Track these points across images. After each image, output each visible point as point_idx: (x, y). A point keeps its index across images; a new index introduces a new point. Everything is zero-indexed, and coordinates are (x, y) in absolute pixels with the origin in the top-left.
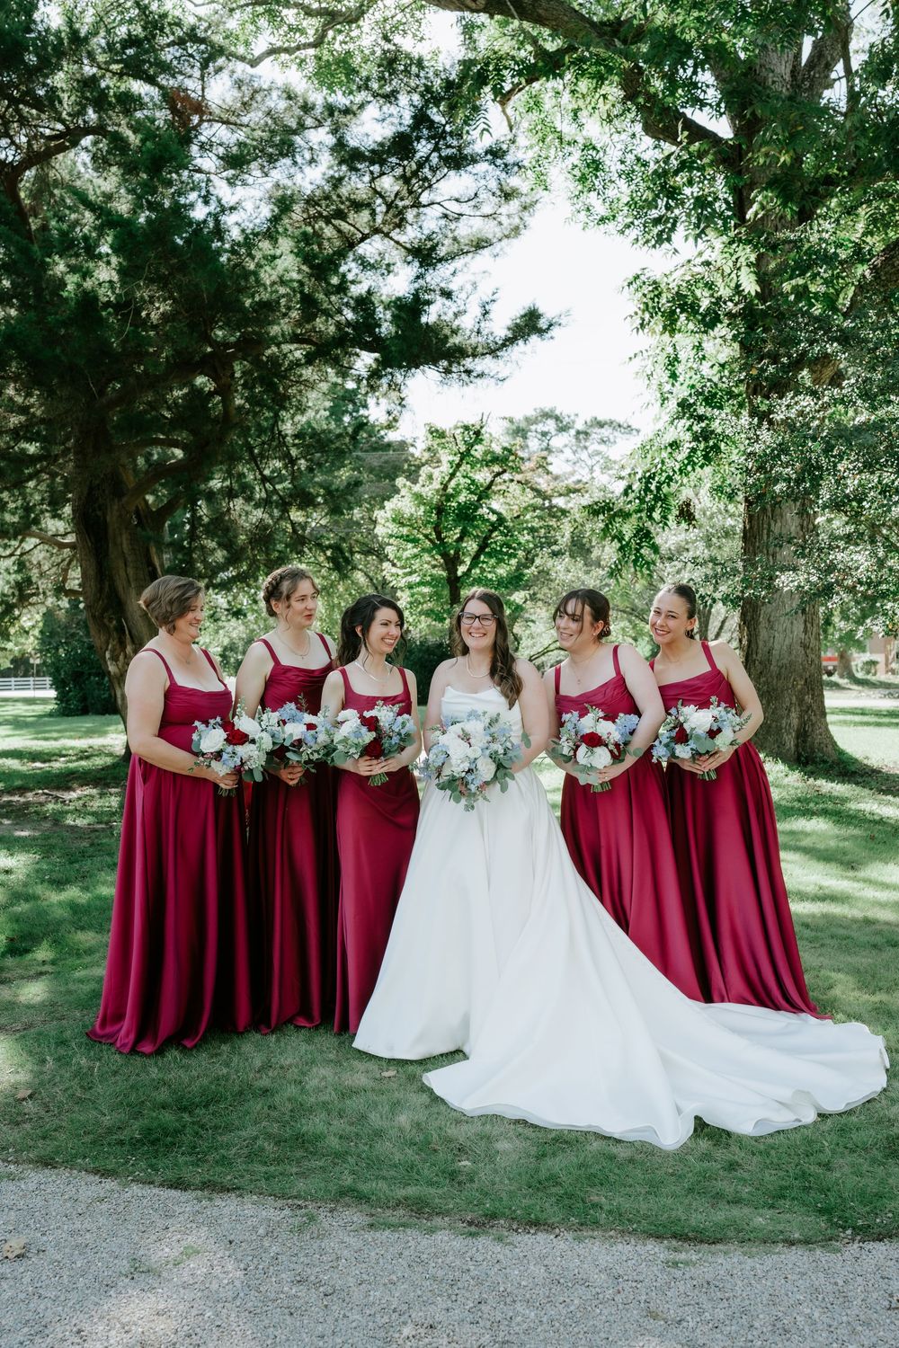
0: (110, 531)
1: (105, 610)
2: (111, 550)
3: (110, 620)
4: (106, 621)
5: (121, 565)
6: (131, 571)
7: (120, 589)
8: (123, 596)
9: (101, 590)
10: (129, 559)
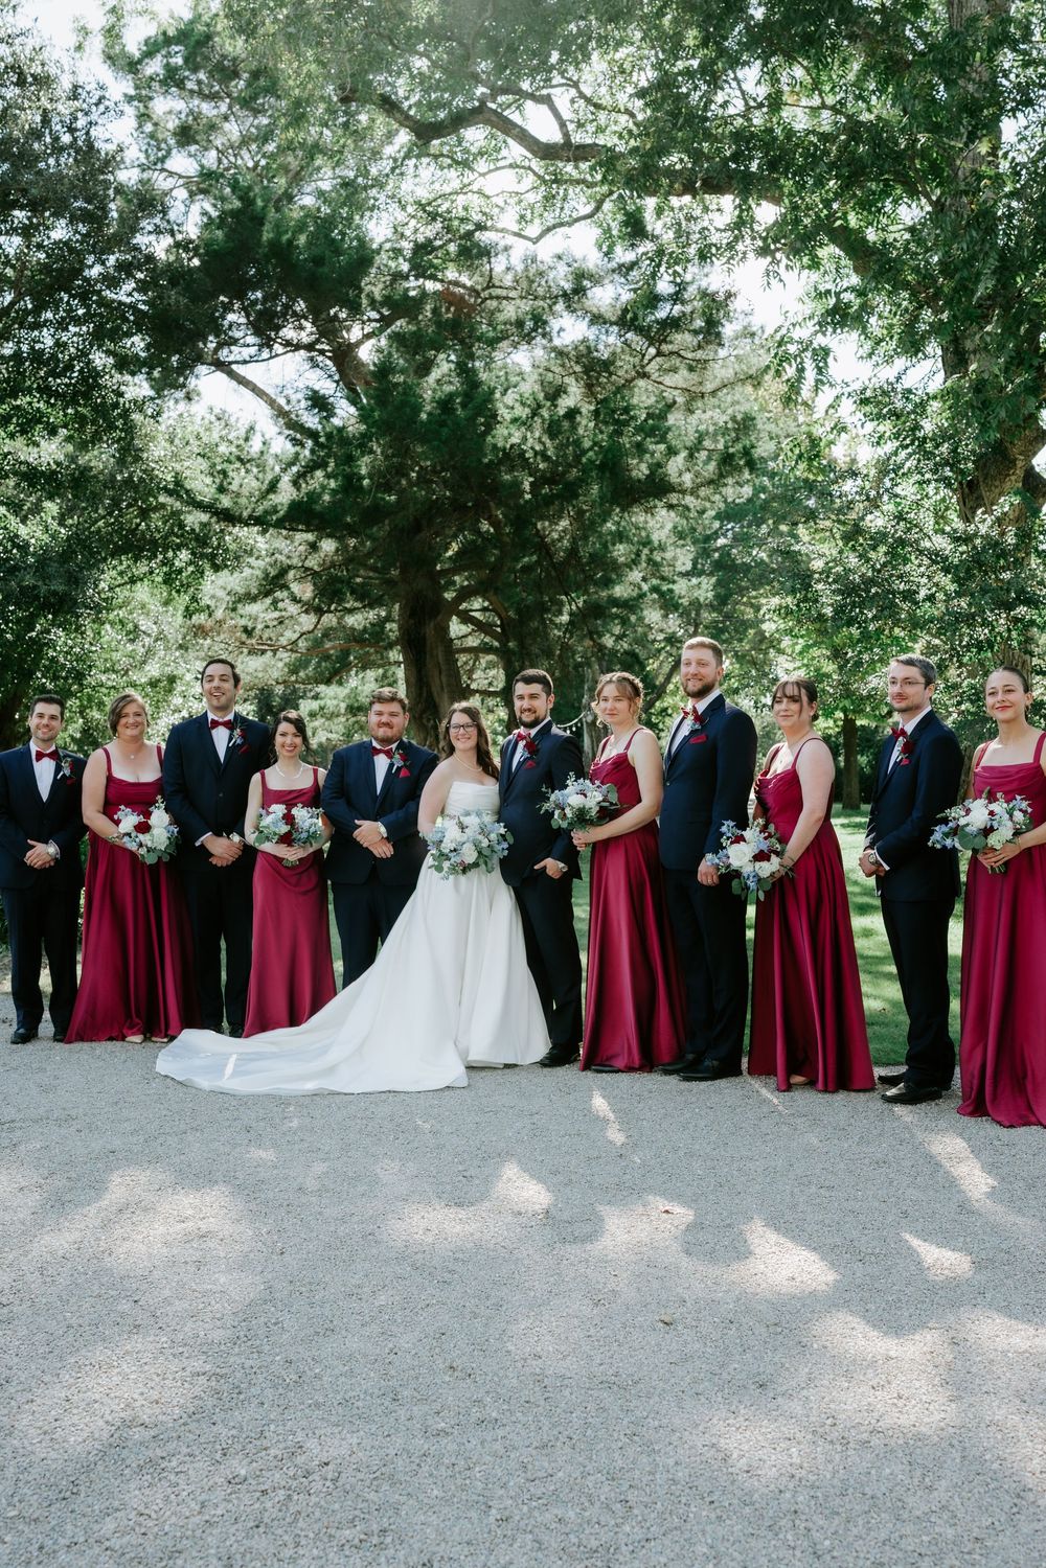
0: (428, 643)
1: (423, 712)
2: (428, 661)
3: (429, 720)
4: (425, 721)
5: (436, 673)
6: (444, 679)
7: (435, 694)
8: (437, 700)
9: (420, 695)
10: (443, 667)
